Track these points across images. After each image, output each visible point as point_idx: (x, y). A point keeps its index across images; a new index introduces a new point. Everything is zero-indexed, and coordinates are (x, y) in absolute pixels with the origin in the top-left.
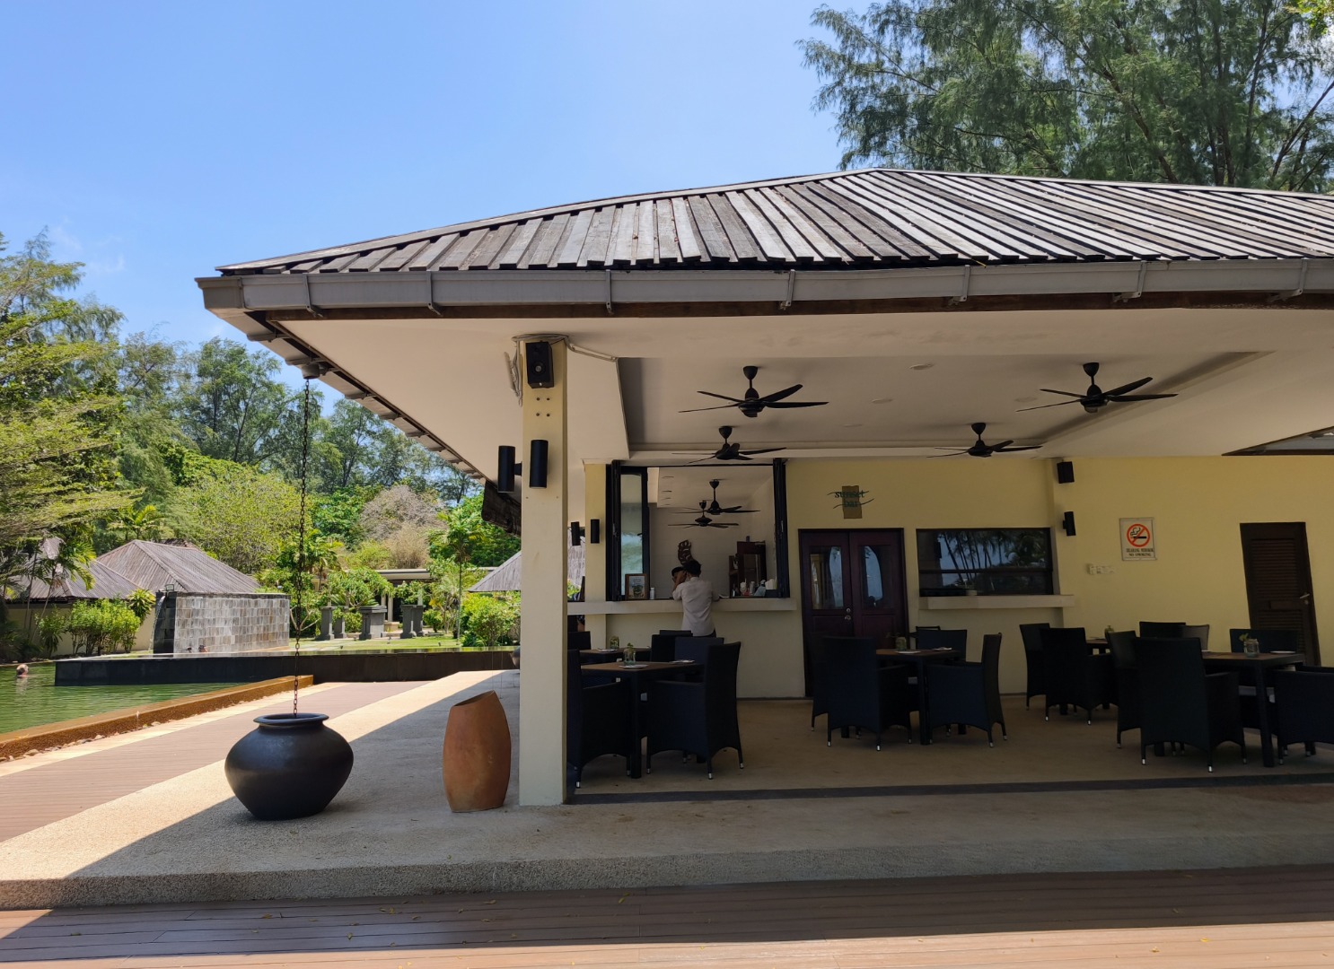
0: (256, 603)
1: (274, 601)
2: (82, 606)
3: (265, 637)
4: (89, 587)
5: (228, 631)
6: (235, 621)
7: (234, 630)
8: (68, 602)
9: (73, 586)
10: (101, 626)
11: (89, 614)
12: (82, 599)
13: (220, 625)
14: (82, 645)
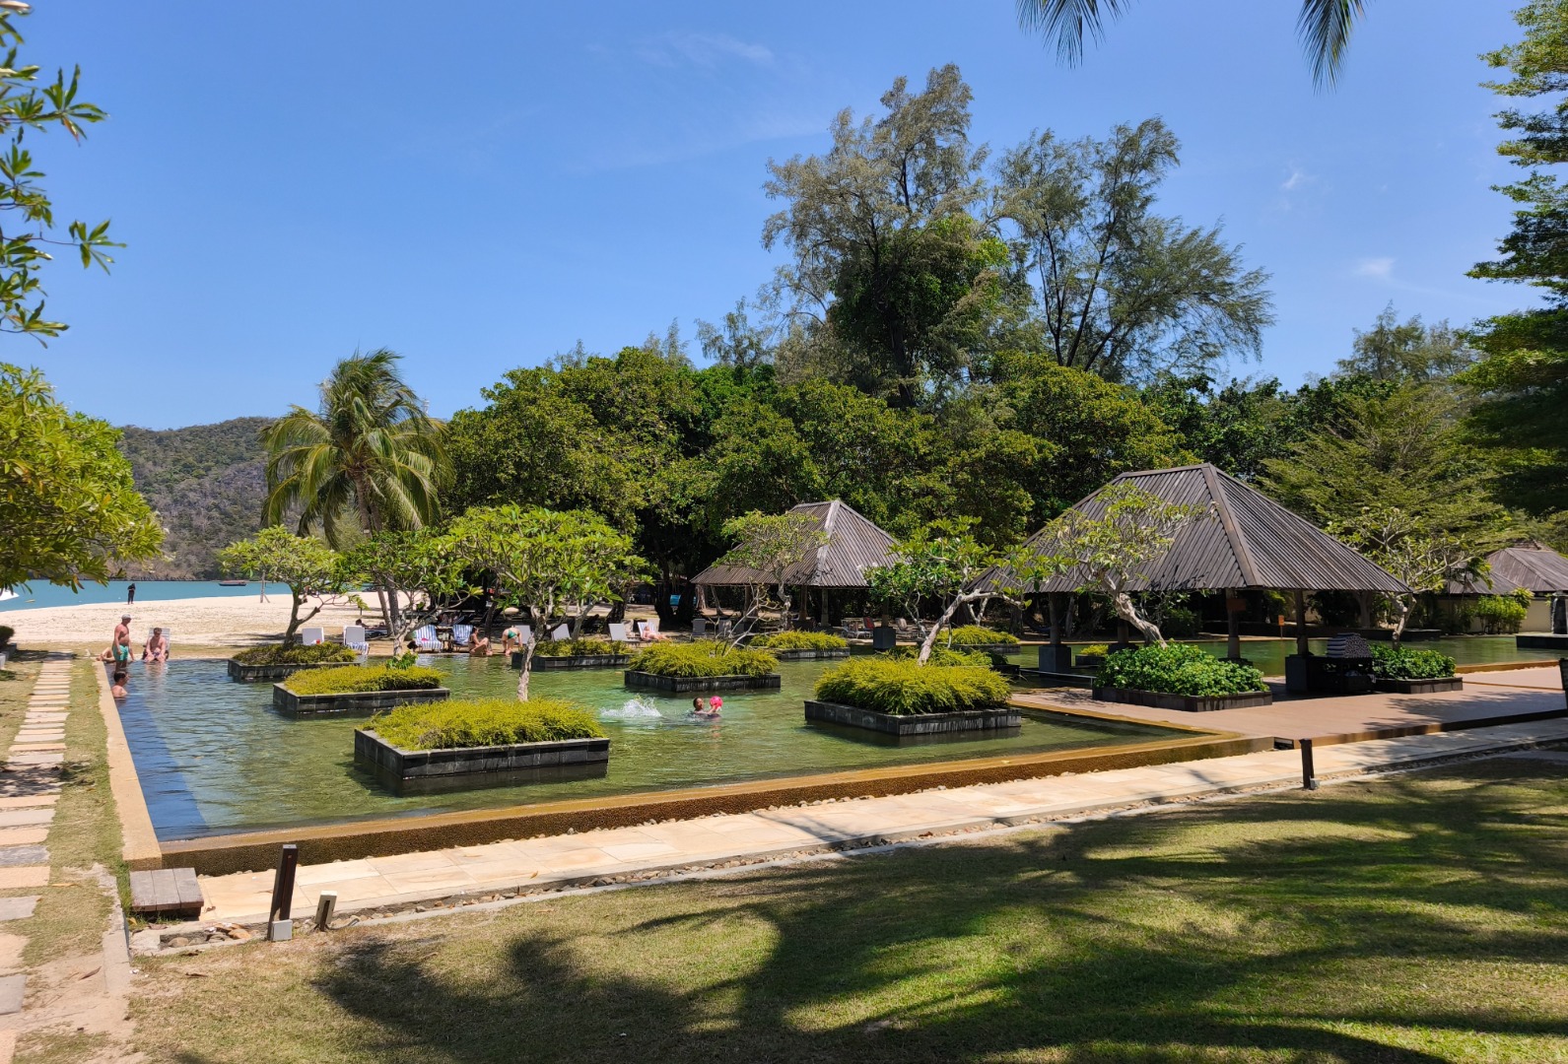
2: (1485, 600)
4: (1490, 587)
8: (1475, 596)
9: (1480, 587)
10: (1501, 614)
11: (1490, 605)
12: (1484, 595)
14: (1488, 626)
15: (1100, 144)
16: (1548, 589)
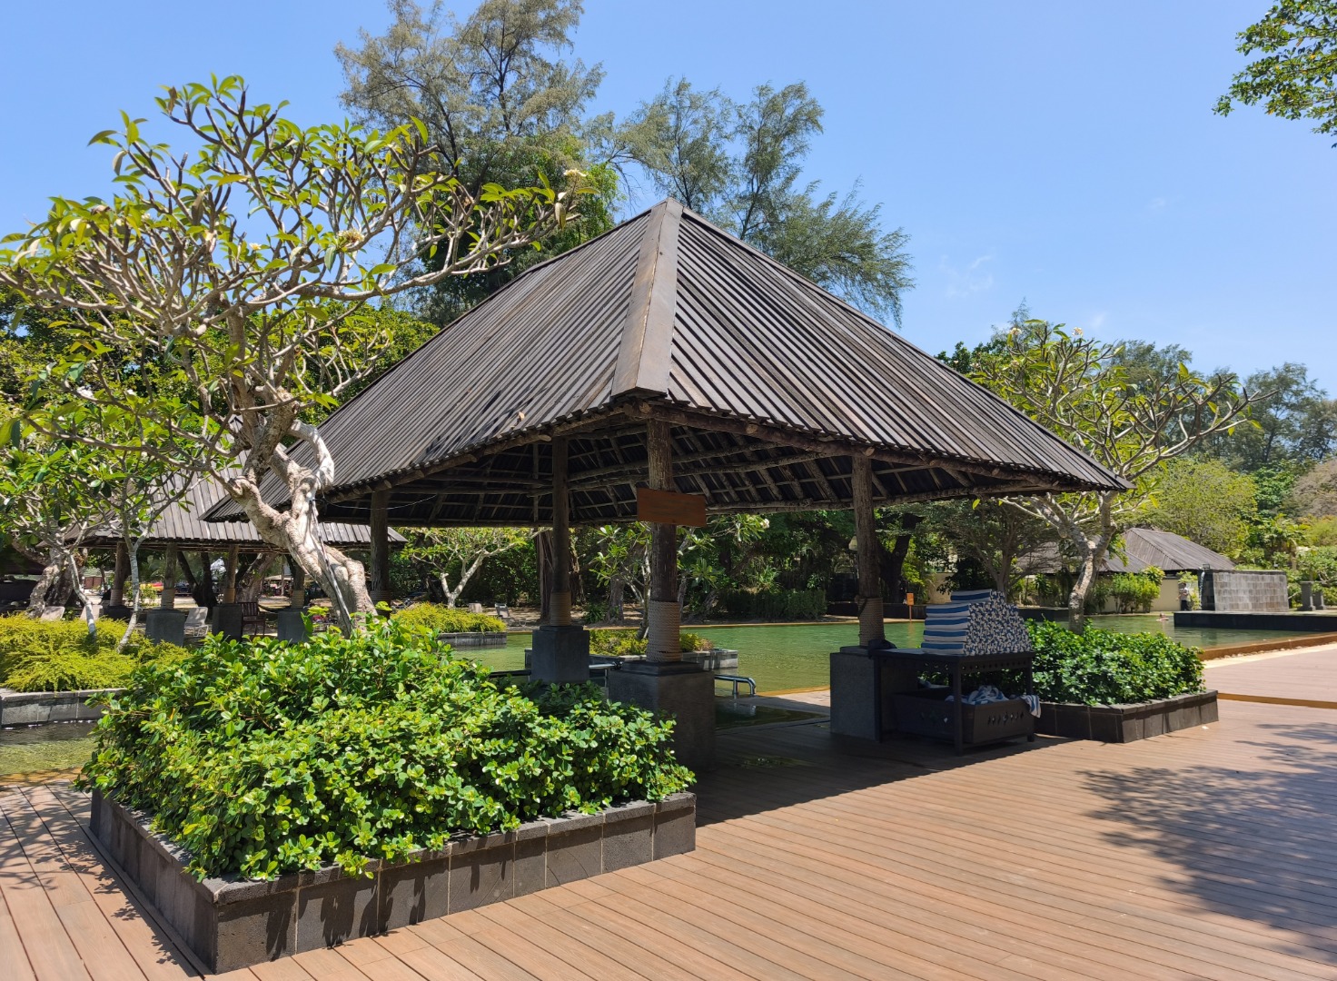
0: (1263, 578)
1: (1275, 576)
2: (1119, 578)
4: (1125, 564)
5: (1246, 597)
6: (1250, 592)
7: (1251, 599)
8: (1110, 574)
9: (1115, 564)
11: (1123, 584)
12: (1118, 573)
13: (1241, 595)
14: (1121, 606)
15: (743, 106)
16: (1176, 567)
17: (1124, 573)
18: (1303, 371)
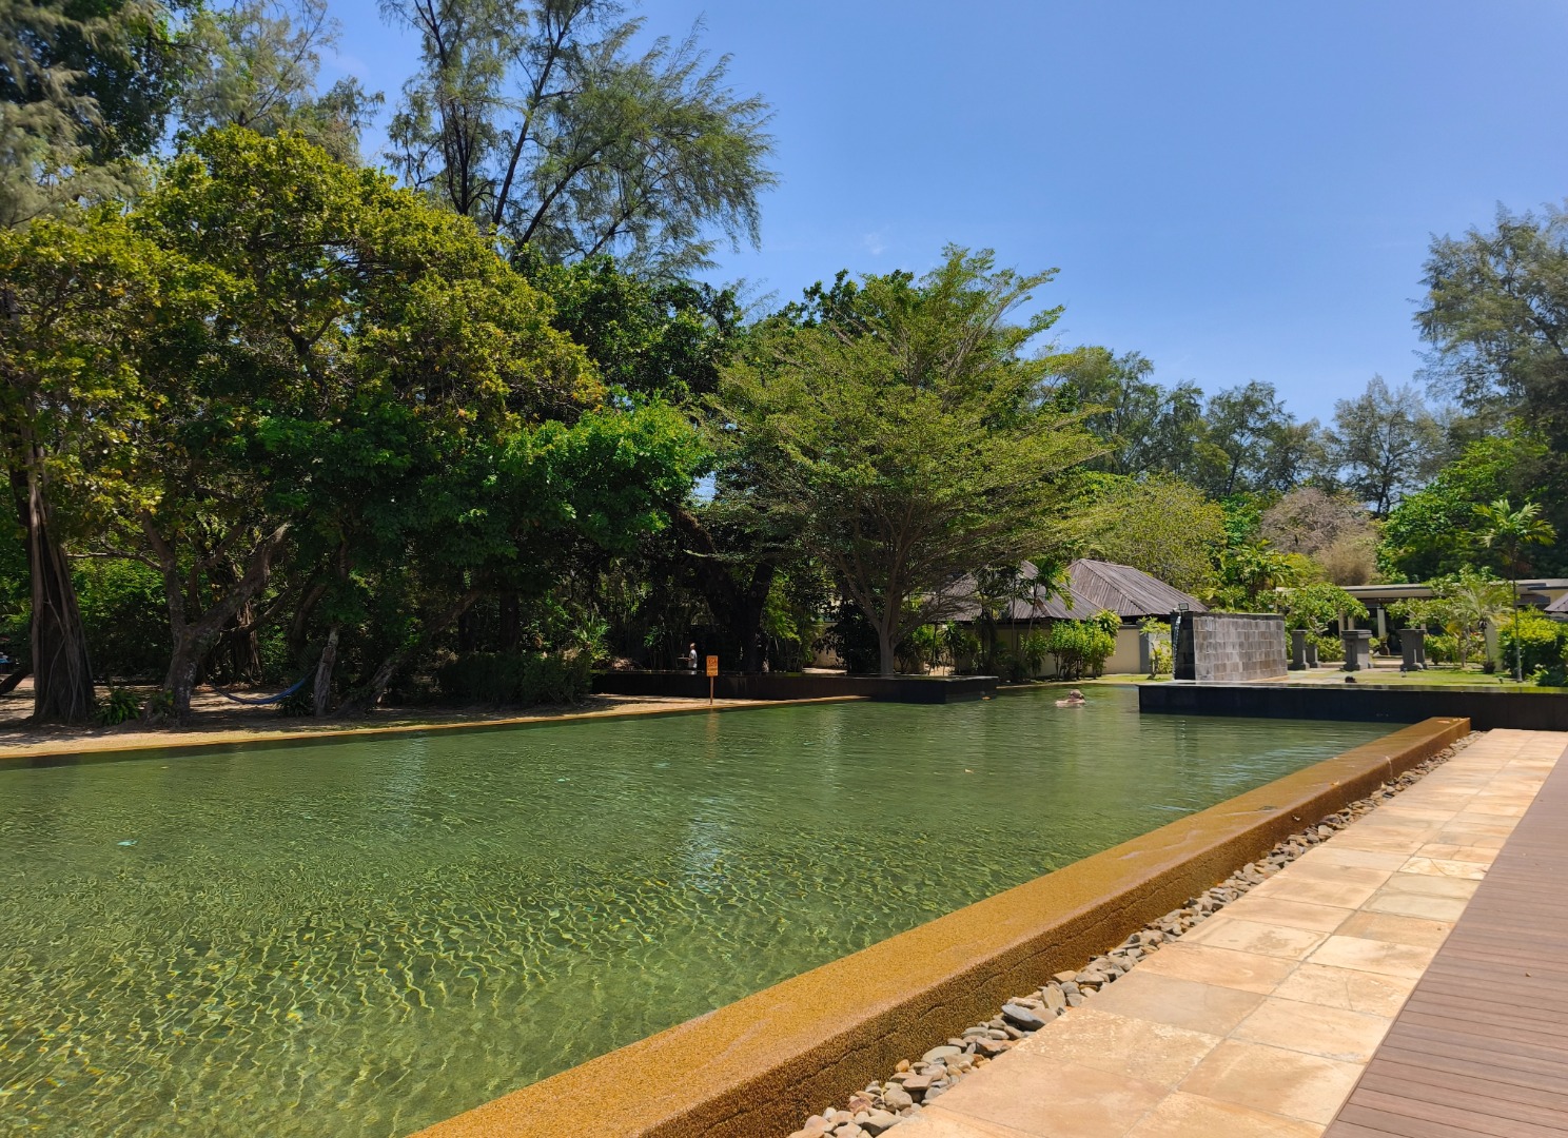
0: (1257, 624)
1: (1271, 622)
2: (1061, 627)
3: (1268, 666)
4: (1069, 608)
5: (1235, 656)
6: (1241, 645)
7: (1241, 656)
8: (1048, 622)
9: (1055, 607)
10: (1081, 648)
11: (1066, 635)
12: (1059, 620)
13: (1229, 650)
14: (1063, 667)
16: (1137, 612)
17: (1067, 621)
18: (1271, 393)
